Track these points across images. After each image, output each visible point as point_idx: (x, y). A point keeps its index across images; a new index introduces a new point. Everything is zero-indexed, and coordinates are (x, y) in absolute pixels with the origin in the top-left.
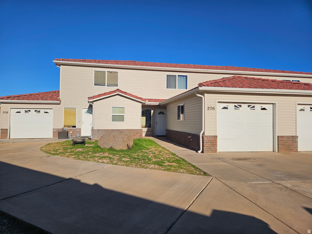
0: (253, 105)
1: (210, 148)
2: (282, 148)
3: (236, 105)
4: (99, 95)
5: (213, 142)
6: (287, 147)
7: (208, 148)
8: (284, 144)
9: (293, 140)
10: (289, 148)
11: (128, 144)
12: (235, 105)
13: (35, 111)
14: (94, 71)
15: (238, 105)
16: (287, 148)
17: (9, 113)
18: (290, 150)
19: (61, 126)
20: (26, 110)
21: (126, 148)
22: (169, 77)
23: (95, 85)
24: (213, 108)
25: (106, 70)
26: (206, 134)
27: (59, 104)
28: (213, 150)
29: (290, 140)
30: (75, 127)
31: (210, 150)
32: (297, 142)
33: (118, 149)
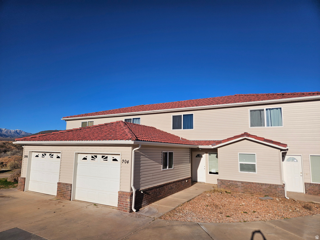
6: (62, 194)
8: (61, 191)
9: (67, 188)
14: (82, 122)
29: (64, 188)
32: (71, 191)
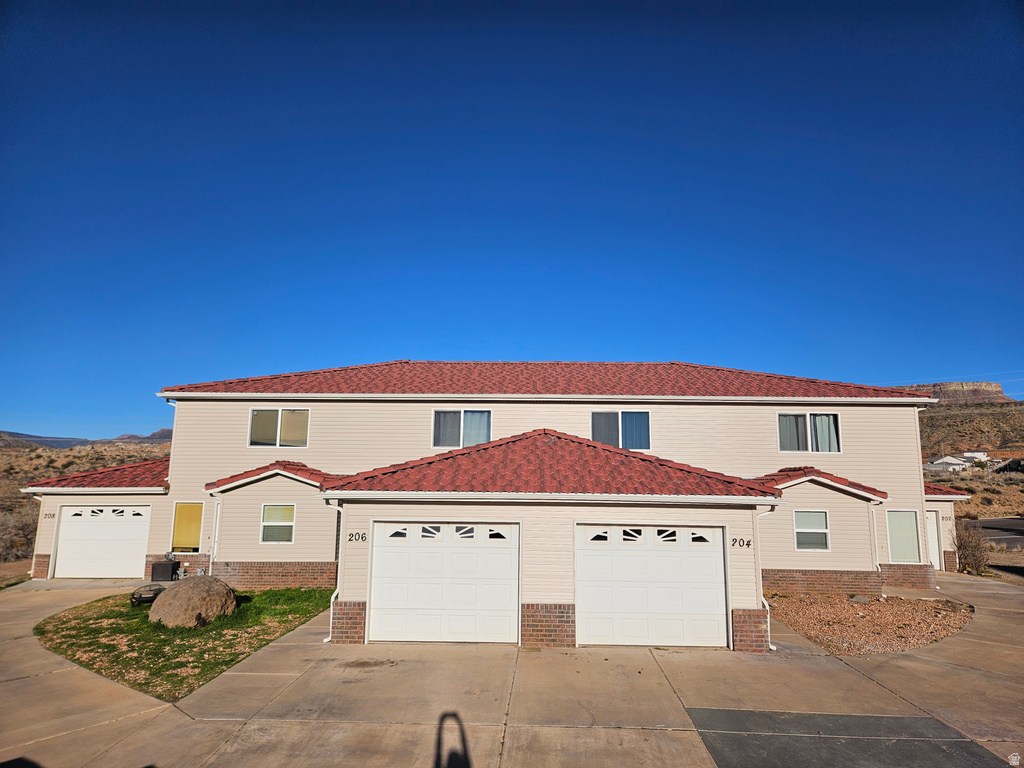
0: (470, 526)
1: (347, 632)
2: (532, 635)
3: (427, 526)
4: (258, 469)
5: (356, 619)
6: (544, 633)
7: (342, 632)
8: (537, 626)
9: (563, 617)
10: (550, 635)
11: (200, 614)
12: (423, 528)
13: (114, 511)
14: (250, 411)
15: (431, 529)
16: (545, 636)
17: (57, 516)
18: (554, 640)
19: (164, 549)
20: (95, 509)
21: (193, 623)
22: (442, 415)
23: (253, 443)
24: (363, 537)
25: (280, 407)
26: (340, 599)
27: (166, 494)
28: (353, 637)
29: (553, 616)
30: (196, 550)
31: (347, 637)
32: (574, 622)
33: (171, 625)
